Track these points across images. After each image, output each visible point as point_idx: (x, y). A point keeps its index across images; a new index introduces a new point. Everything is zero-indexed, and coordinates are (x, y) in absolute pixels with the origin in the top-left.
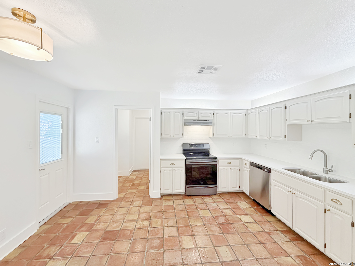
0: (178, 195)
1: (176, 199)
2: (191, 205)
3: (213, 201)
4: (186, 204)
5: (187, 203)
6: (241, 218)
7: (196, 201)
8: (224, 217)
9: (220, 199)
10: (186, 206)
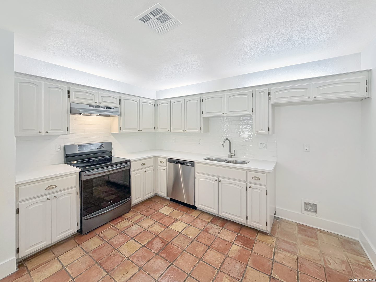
0: (62, 244)
1: (64, 251)
2: (100, 247)
3: (130, 223)
4: (89, 251)
5: (91, 249)
6: (174, 227)
7: (105, 236)
8: (158, 239)
9: (137, 215)
10: (91, 255)
